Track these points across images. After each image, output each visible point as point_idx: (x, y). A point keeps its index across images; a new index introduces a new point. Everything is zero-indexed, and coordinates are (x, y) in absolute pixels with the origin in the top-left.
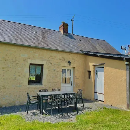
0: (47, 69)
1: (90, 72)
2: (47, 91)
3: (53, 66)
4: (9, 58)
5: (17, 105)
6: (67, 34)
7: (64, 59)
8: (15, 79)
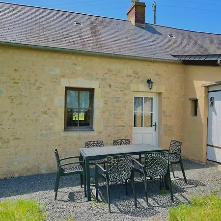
0: (102, 97)
1: (195, 102)
2: (101, 144)
3: (114, 91)
4: (21, 76)
5: (43, 172)
6: (144, 26)
7: (137, 76)
8: (37, 120)
